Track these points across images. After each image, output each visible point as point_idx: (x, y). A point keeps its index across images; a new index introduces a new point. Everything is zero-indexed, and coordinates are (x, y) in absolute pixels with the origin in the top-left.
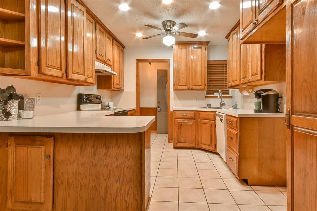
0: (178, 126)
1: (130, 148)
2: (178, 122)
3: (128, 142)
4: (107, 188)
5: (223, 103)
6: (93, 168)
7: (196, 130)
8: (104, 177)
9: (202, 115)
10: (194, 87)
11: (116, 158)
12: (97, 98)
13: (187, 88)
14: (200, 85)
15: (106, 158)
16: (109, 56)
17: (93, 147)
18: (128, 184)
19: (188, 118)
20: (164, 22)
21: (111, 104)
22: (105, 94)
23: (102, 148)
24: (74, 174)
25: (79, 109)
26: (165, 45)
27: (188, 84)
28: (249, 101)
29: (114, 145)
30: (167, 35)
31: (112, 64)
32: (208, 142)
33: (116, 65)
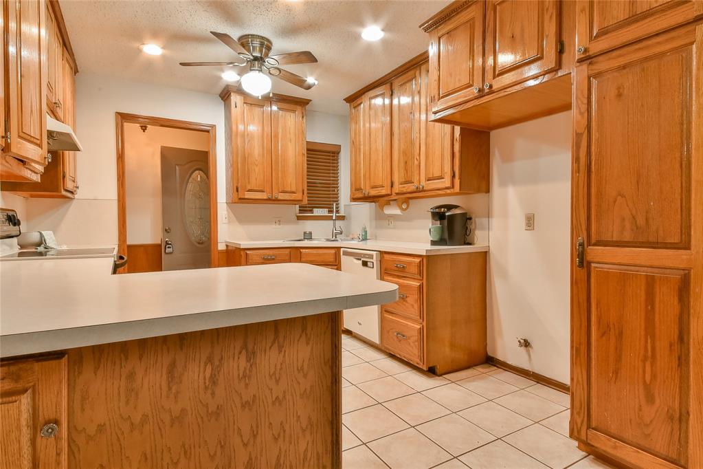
1: (308, 343)
3: (303, 331)
4: (251, 464)
5: (338, 229)
6: (209, 421)
8: (241, 436)
9: (308, 256)
10: (281, 196)
11: (273, 377)
14: (293, 192)
15: (247, 385)
17: (210, 360)
18: (304, 436)
20: (247, 36)
23: (236, 358)
24: (146, 459)
26: (245, 92)
27: (267, 188)
28: (391, 225)
29: (269, 344)
30: (251, 70)
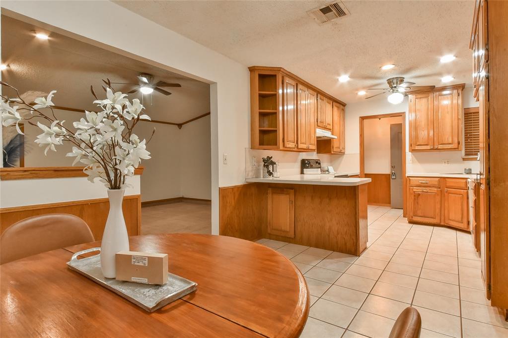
0: (415, 196)
2: (414, 190)
4: (330, 227)
7: (441, 201)
9: (450, 183)
10: (440, 147)
12: (317, 162)
13: (429, 148)
14: (450, 144)
15: (329, 206)
16: (329, 120)
18: (346, 227)
19: (430, 187)
20: (389, 79)
21: (331, 169)
22: (324, 158)
25: (302, 173)
27: (431, 143)
30: (393, 93)
31: (331, 128)
32: (459, 217)
33: (336, 128)
